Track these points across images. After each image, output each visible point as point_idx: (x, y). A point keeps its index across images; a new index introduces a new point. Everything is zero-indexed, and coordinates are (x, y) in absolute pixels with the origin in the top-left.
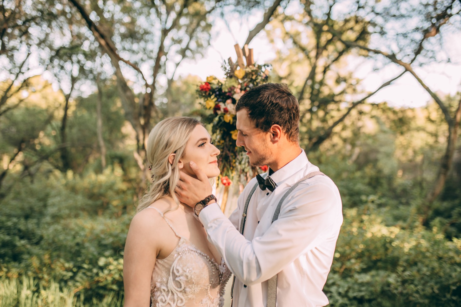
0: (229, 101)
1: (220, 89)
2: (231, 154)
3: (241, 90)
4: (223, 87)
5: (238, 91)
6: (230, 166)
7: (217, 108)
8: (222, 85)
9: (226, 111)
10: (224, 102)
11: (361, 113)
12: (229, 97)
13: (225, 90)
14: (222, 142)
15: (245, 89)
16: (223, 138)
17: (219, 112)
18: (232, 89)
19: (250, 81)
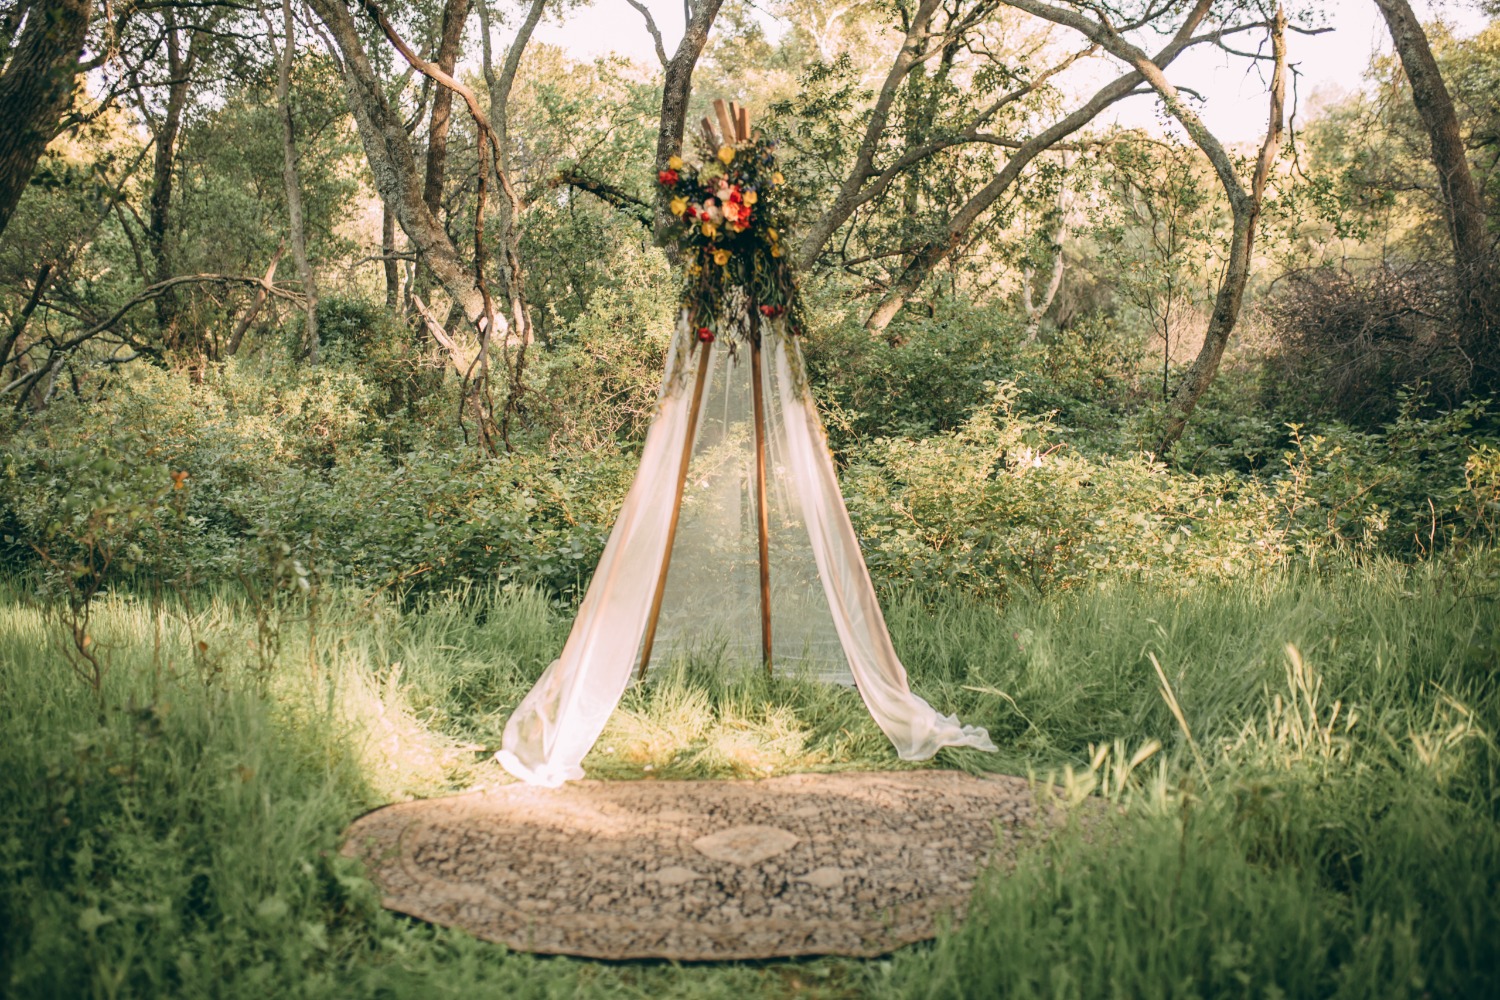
0: (709, 202)
1: (694, 182)
2: (713, 290)
3: (729, 182)
4: (700, 177)
5: (725, 184)
6: (713, 309)
7: (690, 213)
8: (697, 173)
9: (705, 219)
10: (702, 203)
11: (1047, 172)
12: (709, 196)
13: (703, 181)
14: (698, 269)
15: (736, 183)
16: (700, 261)
17: (693, 220)
18: (714, 181)
19: (744, 169)
